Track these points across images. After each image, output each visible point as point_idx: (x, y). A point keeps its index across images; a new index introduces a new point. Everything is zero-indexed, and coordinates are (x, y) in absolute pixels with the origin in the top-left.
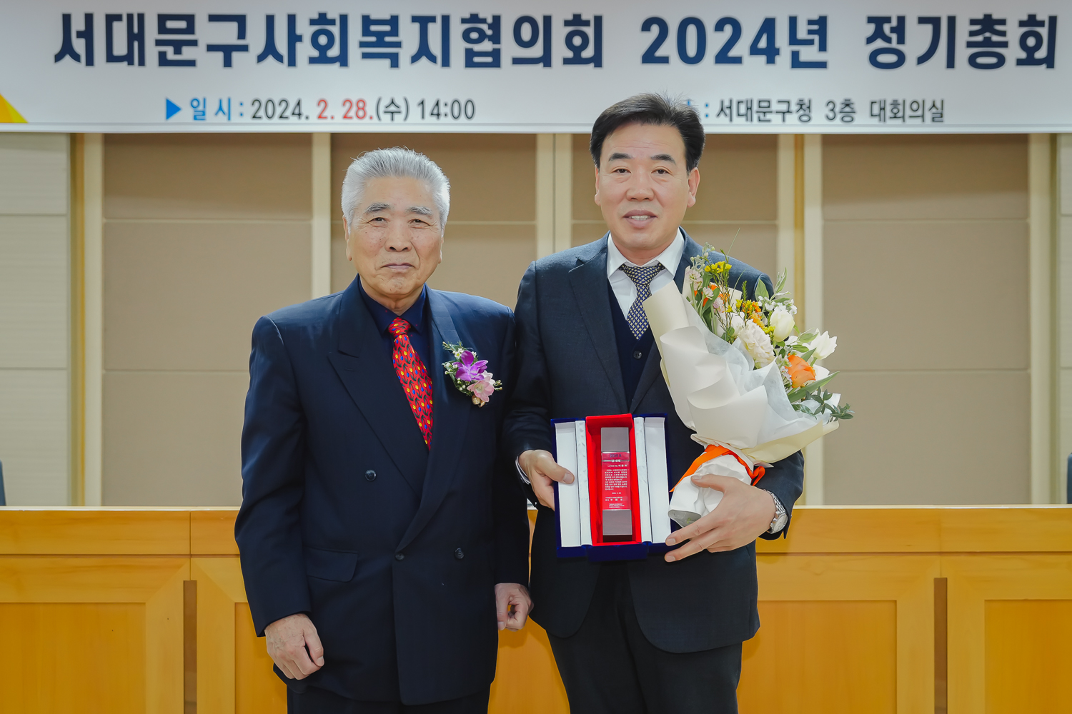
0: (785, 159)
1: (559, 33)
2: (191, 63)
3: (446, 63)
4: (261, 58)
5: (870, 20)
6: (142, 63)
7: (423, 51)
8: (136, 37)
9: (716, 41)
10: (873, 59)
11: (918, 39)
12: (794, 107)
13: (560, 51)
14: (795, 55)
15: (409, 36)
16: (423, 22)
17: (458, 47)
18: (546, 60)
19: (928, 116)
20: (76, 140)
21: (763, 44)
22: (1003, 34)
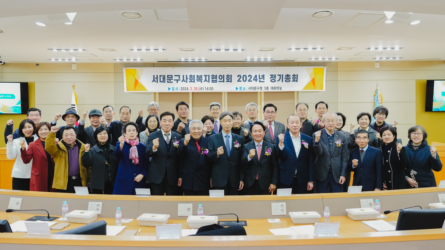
0: (259, 95)
1: (225, 77)
2: (172, 82)
3: (209, 82)
4: (182, 81)
5: (271, 75)
6: (165, 82)
7: (206, 80)
8: (164, 78)
9: (248, 78)
10: (271, 81)
11: (278, 78)
12: (260, 88)
13: (225, 80)
14: (260, 80)
15: (204, 78)
16: (206, 76)
17: (211, 79)
18: (223, 81)
19: (279, 89)
20: (155, 93)
21: (255, 79)
22: (290, 77)
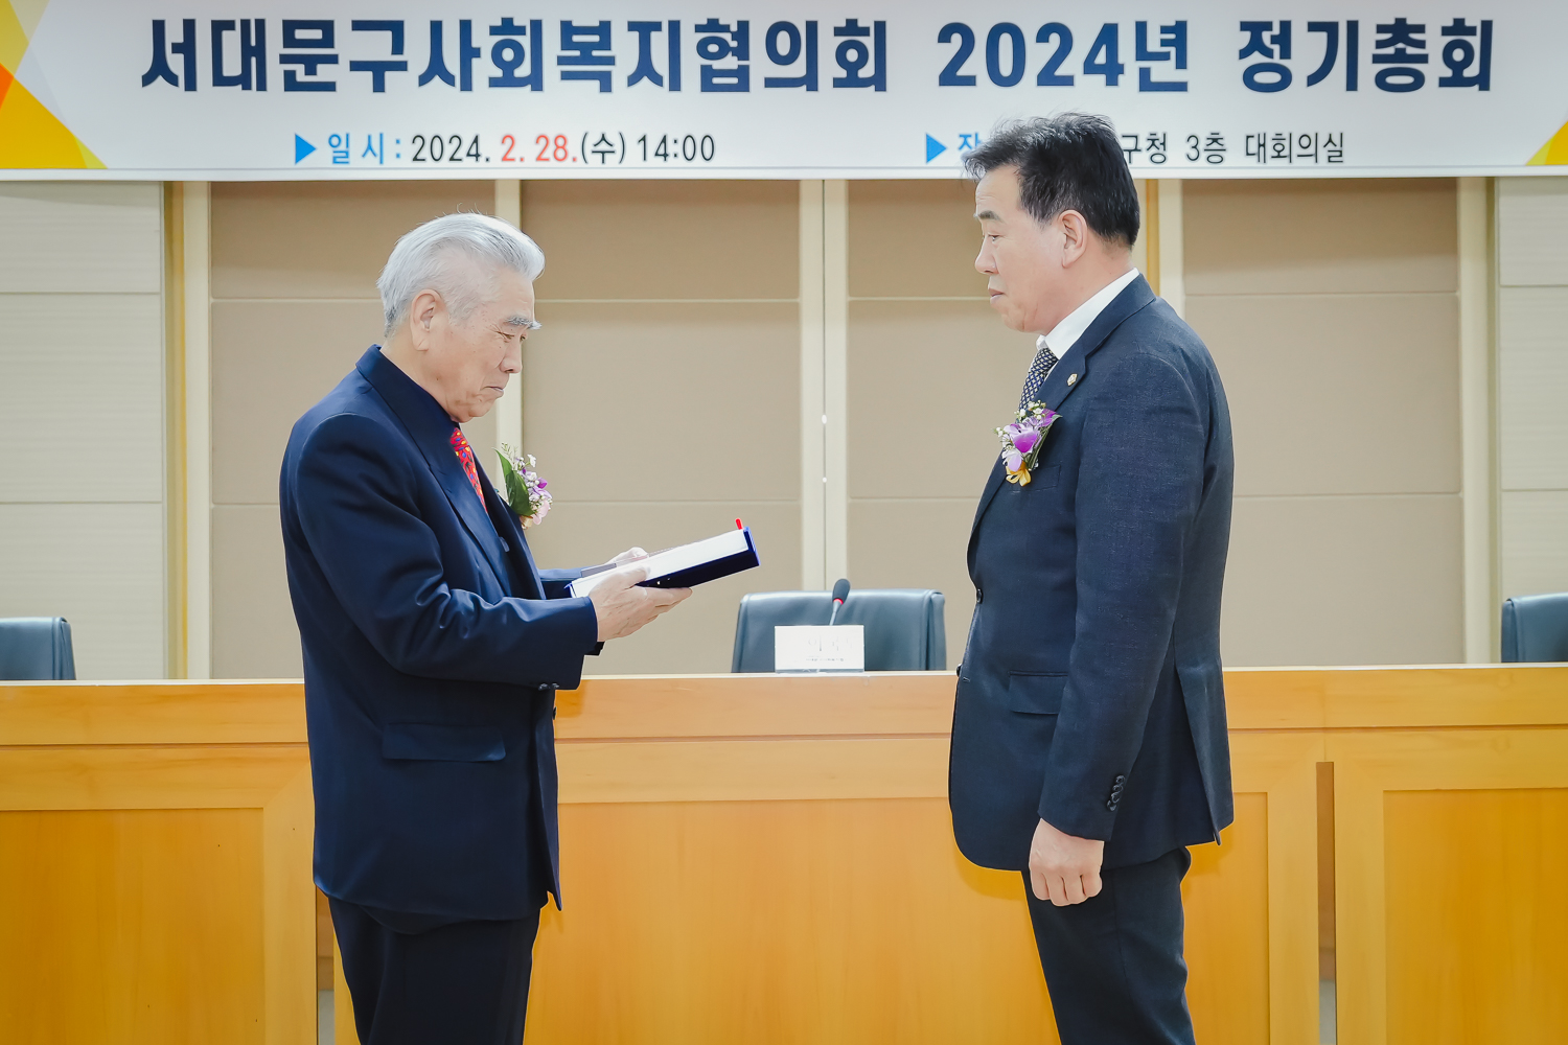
1: (828, 44)
2: (329, 87)
3: (675, 85)
4: (424, 80)
5: (1245, 26)
6: (262, 86)
7: (645, 69)
8: (253, 51)
9: (1038, 55)
10: (1248, 78)
11: (1308, 51)
12: (1144, 144)
13: (829, 68)
14: (1144, 74)
15: (625, 48)
16: (644, 29)
17: (691, 63)
18: (810, 81)
19: (1323, 154)
20: (171, 192)
21: (1101, 59)
22: (1421, 44)
